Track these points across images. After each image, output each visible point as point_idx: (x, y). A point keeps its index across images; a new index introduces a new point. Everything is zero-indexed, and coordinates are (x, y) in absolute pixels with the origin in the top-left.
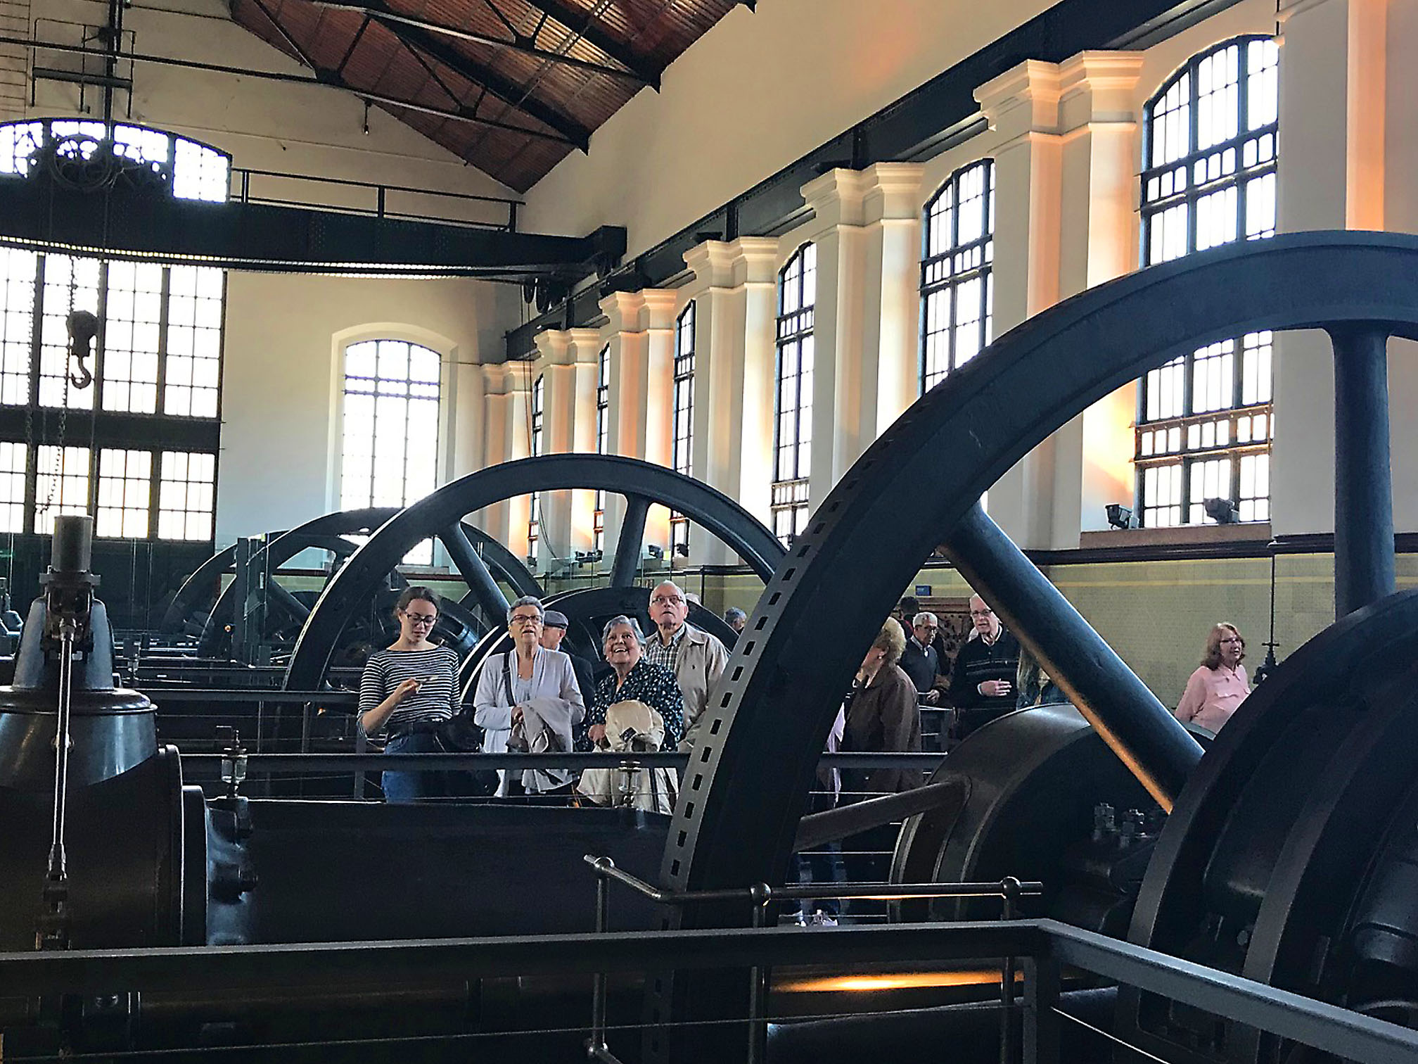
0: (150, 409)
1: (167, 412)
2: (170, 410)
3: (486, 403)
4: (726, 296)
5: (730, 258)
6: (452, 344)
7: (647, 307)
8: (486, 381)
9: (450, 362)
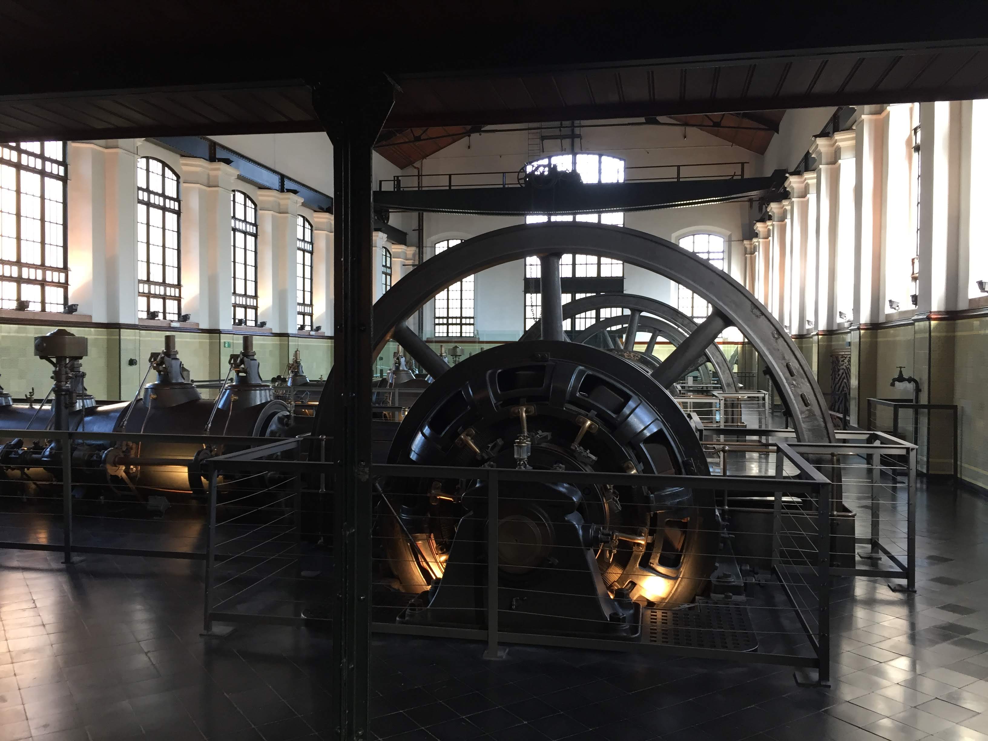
0: (595, 275)
1: (602, 276)
2: (603, 275)
3: (746, 259)
4: (802, 202)
5: (803, 183)
6: (729, 233)
7: (785, 209)
8: (746, 248)
9: (729, 241)
